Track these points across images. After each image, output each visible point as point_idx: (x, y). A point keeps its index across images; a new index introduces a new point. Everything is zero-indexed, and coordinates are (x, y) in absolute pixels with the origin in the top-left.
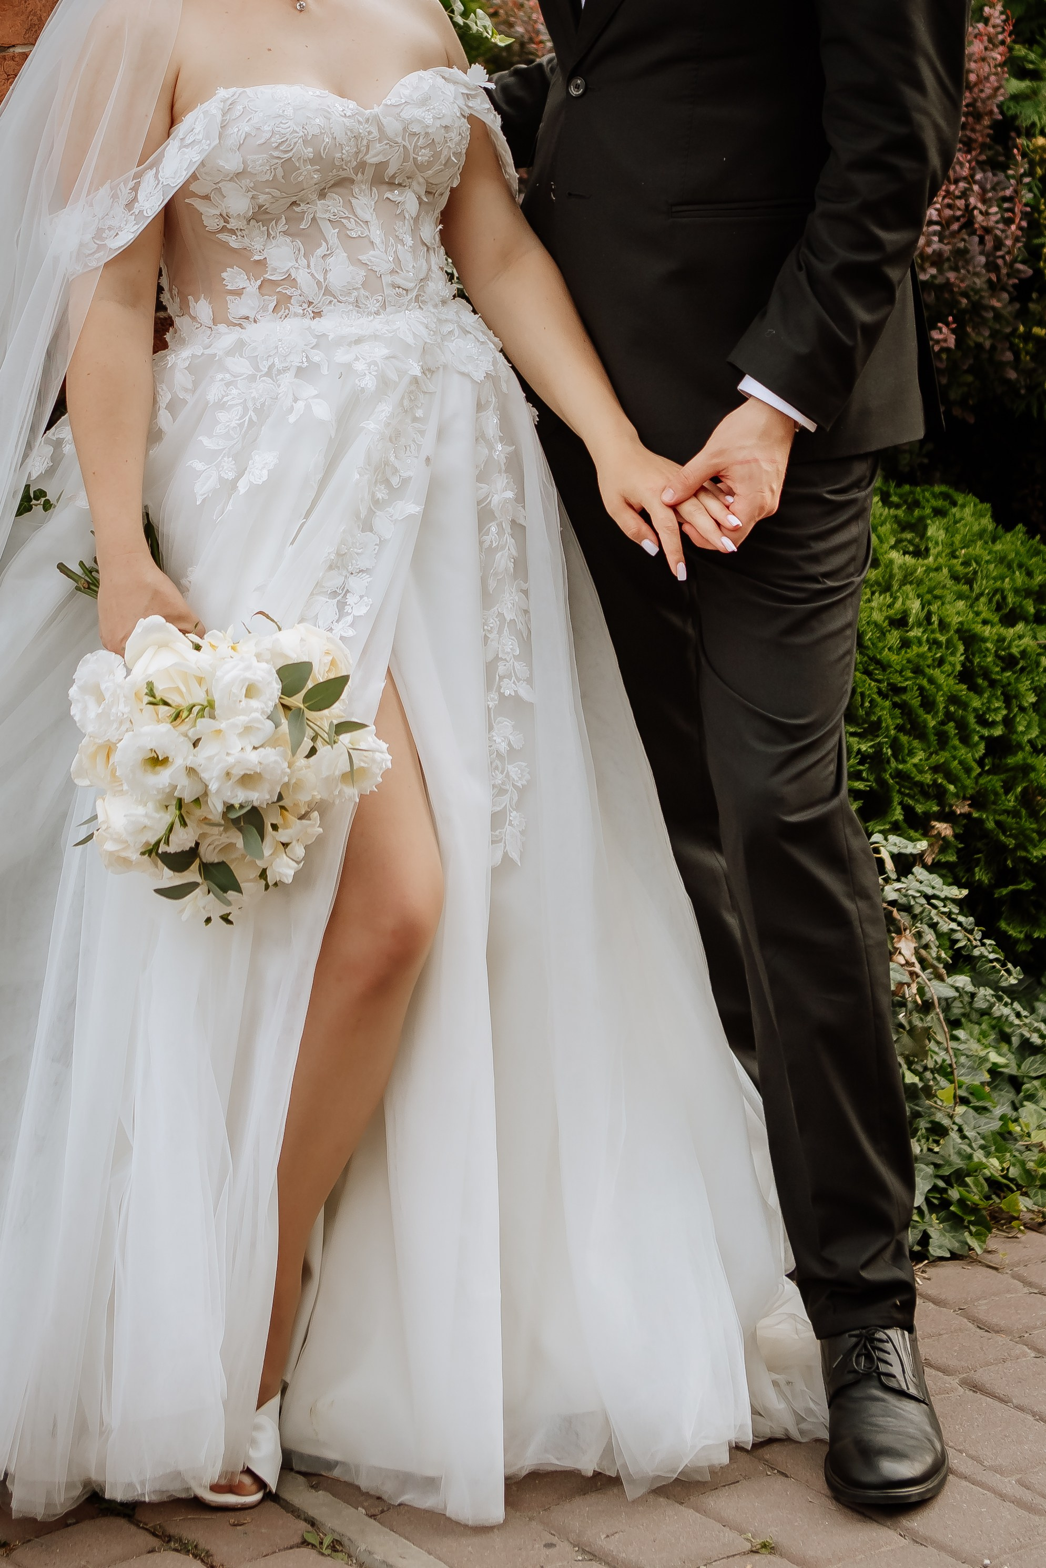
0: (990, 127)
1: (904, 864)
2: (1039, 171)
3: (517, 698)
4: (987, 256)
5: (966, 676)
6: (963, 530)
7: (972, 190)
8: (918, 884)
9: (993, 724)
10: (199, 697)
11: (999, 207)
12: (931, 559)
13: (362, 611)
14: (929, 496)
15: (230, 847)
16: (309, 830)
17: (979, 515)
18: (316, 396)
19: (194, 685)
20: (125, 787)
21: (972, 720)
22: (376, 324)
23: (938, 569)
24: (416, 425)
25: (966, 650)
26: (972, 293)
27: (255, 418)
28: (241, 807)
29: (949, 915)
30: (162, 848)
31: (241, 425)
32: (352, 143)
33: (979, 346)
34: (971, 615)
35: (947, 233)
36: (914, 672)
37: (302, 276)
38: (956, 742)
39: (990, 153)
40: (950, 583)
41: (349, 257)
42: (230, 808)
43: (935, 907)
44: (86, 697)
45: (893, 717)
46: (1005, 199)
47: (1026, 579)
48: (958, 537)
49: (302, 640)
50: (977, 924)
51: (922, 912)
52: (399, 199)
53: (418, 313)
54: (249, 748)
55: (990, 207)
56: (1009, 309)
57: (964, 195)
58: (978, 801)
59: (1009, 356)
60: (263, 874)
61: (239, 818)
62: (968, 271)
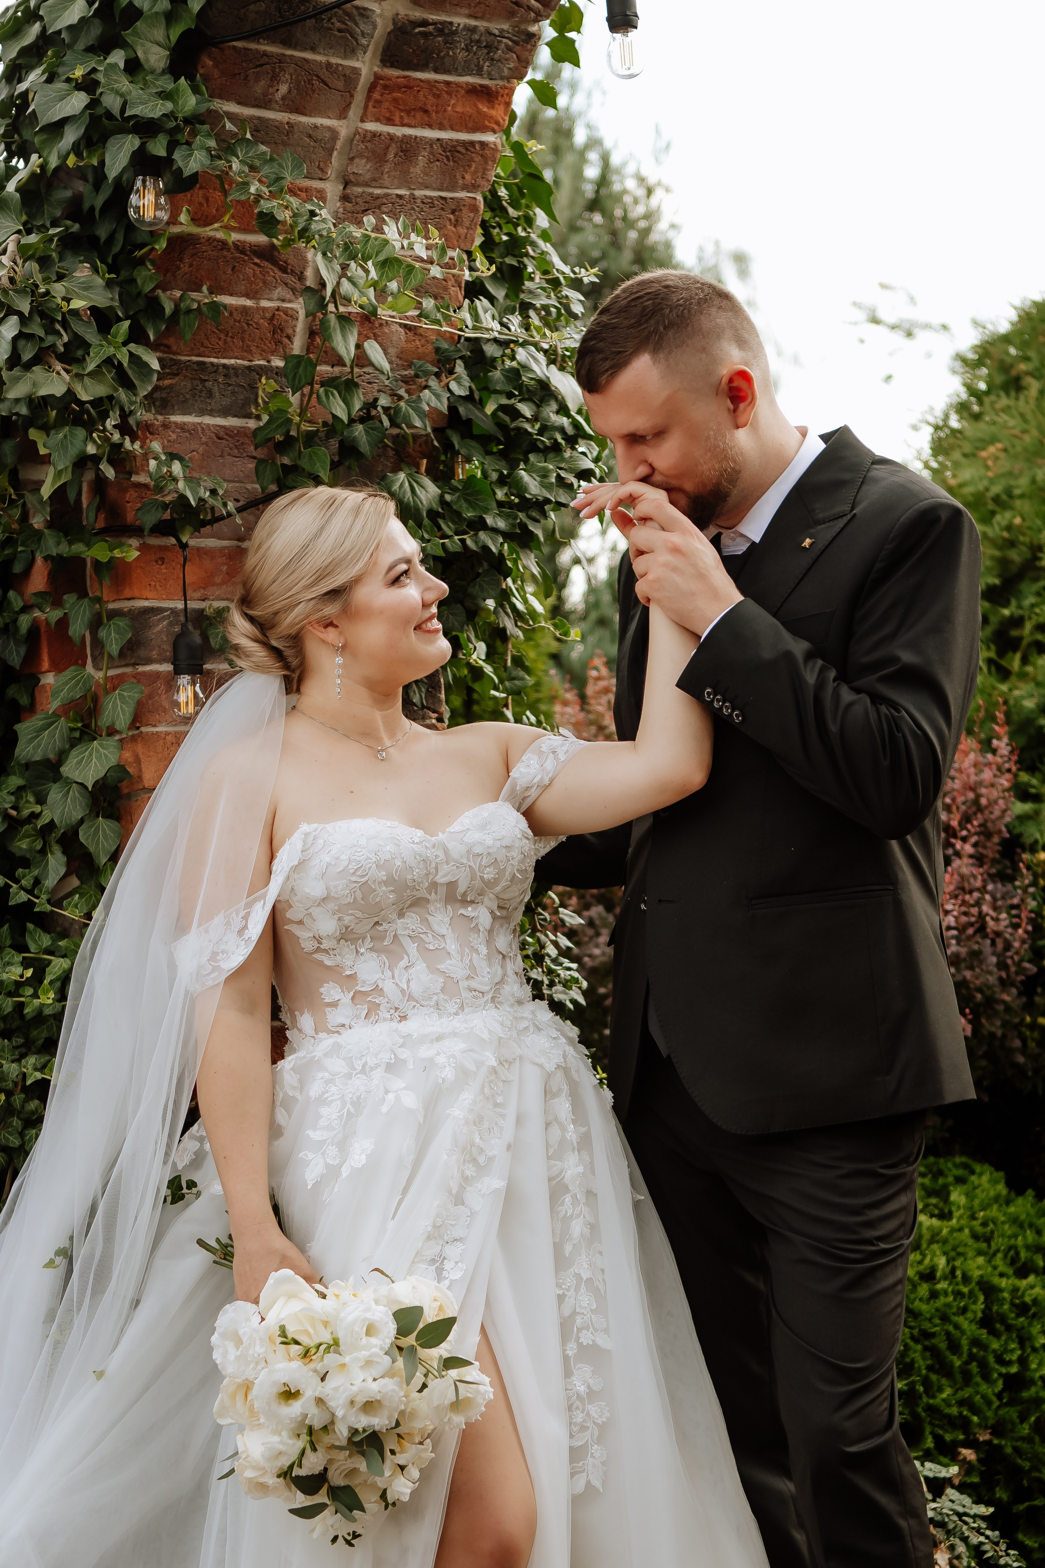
0: (999, 844)
1: (938, 1487)
2: (1041, 882)
3: (595, 1346)
4: (998, 956)
5: (987, 1322)
6: (981, 1195)
7: (984, 899)
8: (950, 1504)
9: (1009, 1363)
10: (326, 1337)
11: (1008, 913)
12: (954, 1221)
13: (456, 1275)
14: (951, 1166)
15: (353, 1472)
16: (423, 1455)
17: (994, 1182)
18: (405, 1088)
19: (321, 1328)
20: (262, 1420)
21: (991, 1359)
22: (457, 1023)
23: (961, 1229)
24: (498, 1110)
25: (986, 1299)
26: (985, 989)
27: (352, 1110)
28: (364, 1431)
29: (978, 1531)
30: (296, 1472)
31: (341, 1117)
32: (422, 866)
33: (992, 1035)
34: (990, 1269)
35: (963, 937)
36: (941, 1319)
37: (388, 986)
38: (978, 1379)
39: (999, 867)
40: (970, 1241)
41: (428, 967)
42: (355, 1432)
43: (966, 1523)
44: (227, 1343)
45: (924, 1359)
46: (1013, 907)
47: (1036, 1237)
48: (977, 1202)
49: (414, 1288)
50: (1002, 1537)
51: (955, 1528)
52: (473, 914)
53: (494, 1012)
54: (370, 1380)
55: (1000, 913)
56: (1018, 1002)
57: (978, 904)
58: (998, 1429)
59: (1017, 1043)
60: (383, 1495)
61: (362, 1440)
62: (982, 970)
